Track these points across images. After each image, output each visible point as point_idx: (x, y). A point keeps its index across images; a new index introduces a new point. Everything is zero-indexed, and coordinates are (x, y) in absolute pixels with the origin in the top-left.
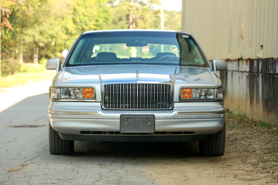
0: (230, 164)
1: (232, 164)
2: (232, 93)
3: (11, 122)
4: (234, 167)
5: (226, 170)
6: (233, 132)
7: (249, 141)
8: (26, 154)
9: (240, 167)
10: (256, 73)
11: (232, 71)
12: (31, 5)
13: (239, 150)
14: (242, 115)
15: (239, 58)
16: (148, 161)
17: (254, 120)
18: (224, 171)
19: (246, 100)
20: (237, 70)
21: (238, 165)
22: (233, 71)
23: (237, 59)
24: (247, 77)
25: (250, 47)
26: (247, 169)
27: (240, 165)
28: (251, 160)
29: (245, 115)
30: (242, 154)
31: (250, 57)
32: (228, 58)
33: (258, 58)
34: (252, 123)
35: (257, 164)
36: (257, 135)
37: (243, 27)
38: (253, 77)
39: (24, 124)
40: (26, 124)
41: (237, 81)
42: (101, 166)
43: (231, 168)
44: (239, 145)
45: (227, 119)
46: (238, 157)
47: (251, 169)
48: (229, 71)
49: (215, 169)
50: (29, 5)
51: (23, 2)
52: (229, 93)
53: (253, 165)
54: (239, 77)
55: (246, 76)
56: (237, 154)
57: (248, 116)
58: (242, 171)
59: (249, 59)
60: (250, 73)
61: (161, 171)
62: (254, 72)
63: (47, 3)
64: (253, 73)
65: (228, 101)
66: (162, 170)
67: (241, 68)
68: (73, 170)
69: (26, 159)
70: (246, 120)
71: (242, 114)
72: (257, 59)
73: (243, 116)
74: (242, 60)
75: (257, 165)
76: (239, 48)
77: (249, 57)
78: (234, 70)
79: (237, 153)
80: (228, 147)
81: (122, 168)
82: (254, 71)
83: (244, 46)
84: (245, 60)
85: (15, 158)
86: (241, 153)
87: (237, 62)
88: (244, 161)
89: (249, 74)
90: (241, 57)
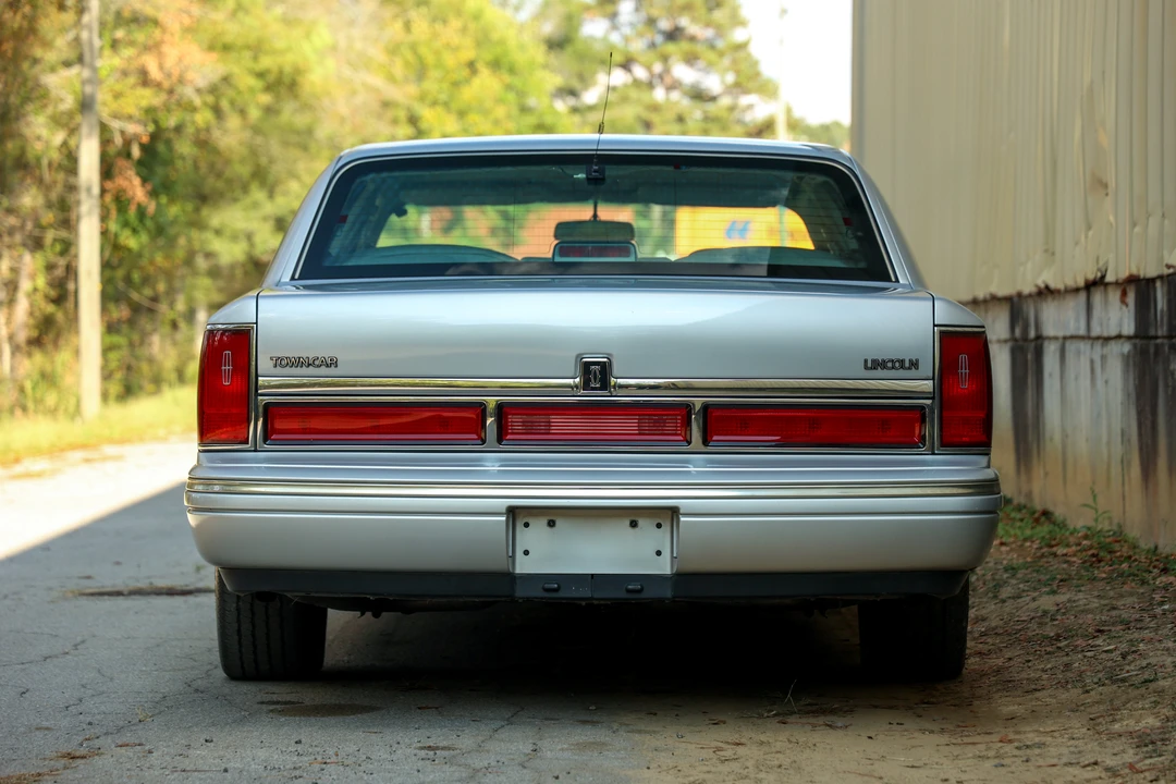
0: (1037, 740)
1: (1043, 739)
2: (1065, 436)
3: (89, 577)
4: (1053, 751)
5: (1013, 768)
6: (1062, 598)
7: (1132, 637)
8: (103, 708)
9: (1080, 752)
10: (1166, 341)
11: (1061, 340)
12: (232, 103)
13: (1080, 676)
14: (1109, 531)
15: (1091, 277)
16: (654, 732)
17: (1159, 551)
18: (1003, 771)
19: (1125, 463)
20: (1082, 332)
21: (1072, 742)
22: (1065, 338)
23: (1081, 283)
24: (1126, 359)
25: (1134, 225)
26: (1110, 762)
27: (1080, 743)
28: (1132, 722)
29: (1121, 533)
30: (1092, 693)
31: (1139, 270)
32: (1044, 282)
33: (1171, 271)
34: (1151, 562)
35: (1161, 736)
36: (1168, 610)
37: (1105, 140)
38: (1152, 357)
39: (143, 584)
40: (151, 584)
41: (1085, 382)
42: (432, 753)
43: (1038, 758)
44: (1085, 656)
45: (1041, 548)
46: (1076, 709)
47: (1131, 760)
48: (1050, 338)
49: (961, 763)
50: (225, 104)
51: (199, 91)
52: (1051, 439)
53: (1144, 741)
54: (1092, 362)
55: (1123, 355)
56: (1074, 693)
57: (1133, 532)
58: (1089, 768)
59: (1133, 280)
60: (1137, 341)
61: (709, 772)
62: (1156, 337)
63: (296, 97)
64: (1153, 342)
65: (1046, 474)
66: (713, 769)
67: (1101, 325)
68: (297, 773)
69: (97, 730)
70: (1125, 551)
71: (1107, 528)
72: (1169, 275)
73: (1115, 533)
74: (1102, 288)
75: (1163, 740)
76: (1091, 233)
77: (1134, 271)
78: (1068, 334)
79: (1072, 691)
80: (1030, 664)
81: (527, 764)
82: (1156, 331)
83: (1111, 224)
84: (1117, 283)
85: (45, 724)
86: (1087, 692)
87: (1082, 296)
88: (1100, 723)
89: (1135, 346)
90: (1099, 275)
